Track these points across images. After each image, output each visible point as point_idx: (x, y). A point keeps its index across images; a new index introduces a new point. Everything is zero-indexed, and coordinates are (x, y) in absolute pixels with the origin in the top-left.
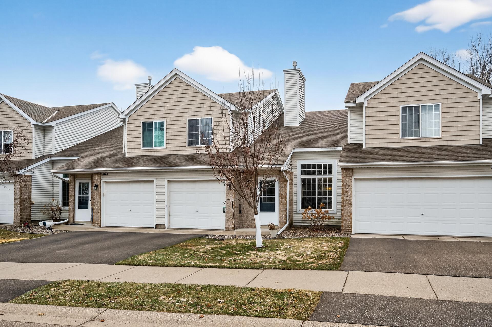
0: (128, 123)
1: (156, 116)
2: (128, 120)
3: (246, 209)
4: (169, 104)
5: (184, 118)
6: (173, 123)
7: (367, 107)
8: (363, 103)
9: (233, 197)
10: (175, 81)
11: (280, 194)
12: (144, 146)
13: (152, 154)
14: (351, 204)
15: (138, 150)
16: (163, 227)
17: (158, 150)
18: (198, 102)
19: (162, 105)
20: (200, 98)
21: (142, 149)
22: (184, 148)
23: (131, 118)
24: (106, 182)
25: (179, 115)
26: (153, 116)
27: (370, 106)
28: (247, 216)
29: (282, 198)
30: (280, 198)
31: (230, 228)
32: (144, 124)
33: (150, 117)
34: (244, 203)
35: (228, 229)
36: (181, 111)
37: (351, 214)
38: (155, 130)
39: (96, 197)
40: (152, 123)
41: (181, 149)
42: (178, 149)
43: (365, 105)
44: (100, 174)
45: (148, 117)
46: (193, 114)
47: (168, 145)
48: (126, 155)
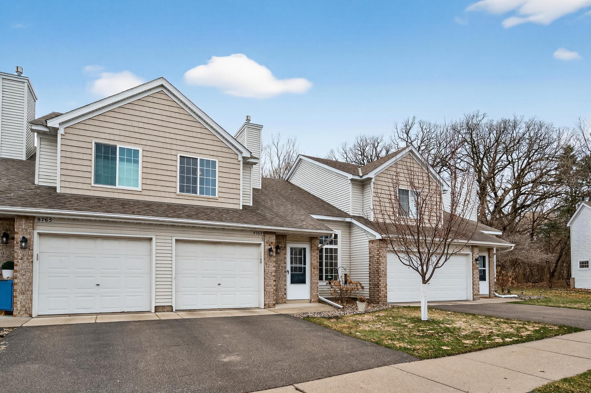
0: (63, 137)
1: (122, 139)
2: (63, 133)
4: (146, 126)
5: (174, 152)
6: (154, 155)
7: (374, 183)
8: (371, 179)
9: (274, 266)
10: (159, 96)
11: (312, 263)
12: (96, 182)
13: (116, 196)
14: (386, 275)
15: (85, 186)
16: (169, 309)
17: (125, 192)
18: (195, 135)
19: (134, 124)
20: (199, 130)
21: (93, 185)
22: (173, 195)
23: (69, 130)
24: (40, 234)
26: (117, 138)
27: (377, 182)
29: (314, 269)
31: (270, 305)
32: (98, 145)
33: (112, 137)
35: (267, 306)
36: (168, 141)
37: (387, 285)
38: (121, 160)
39: (18, 261)
40: (115, 147)
41: (167, 195)
42: (163, 194)
43: (373, 180)
44: (30, 219)
45: (107, 136)
46: (188, 149)
47: (145, 187)
48: (58, 191)
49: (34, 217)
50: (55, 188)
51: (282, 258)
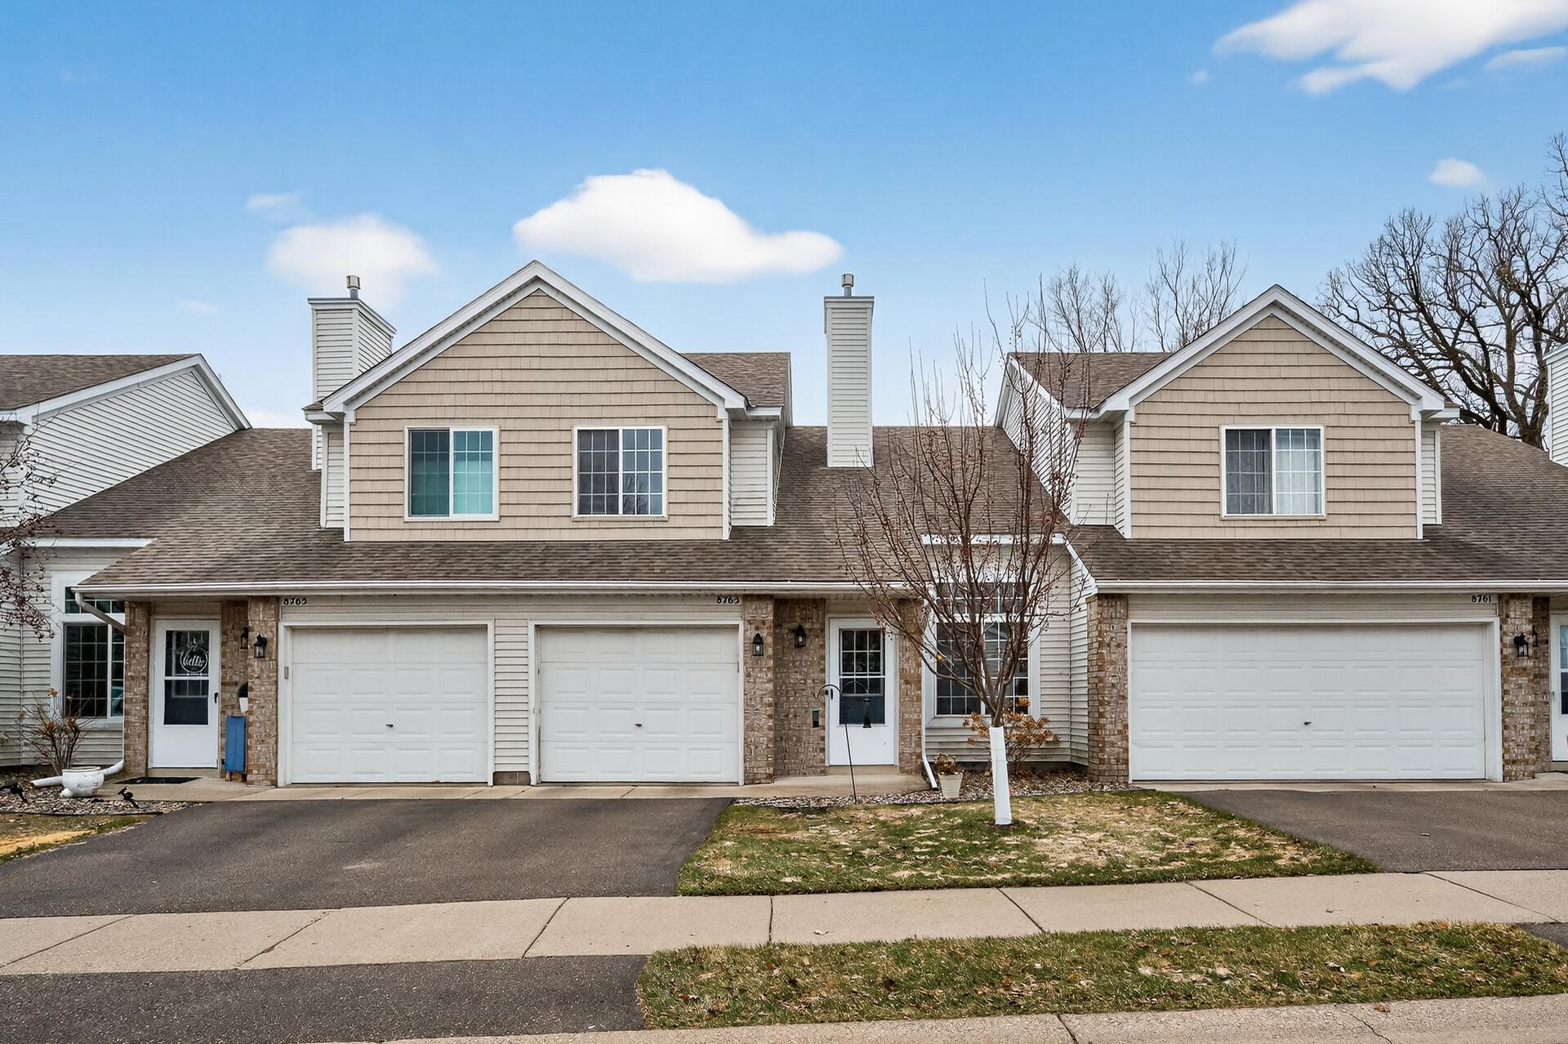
0: (353, 429)
1: (460, 412)
2: (353, 421)
3: (795, 716)
4: (507, 376)
5: (564, 425)
6: (525, 437)
7: (1133, 424)
8: (1124, 412)
9: (769, 681)
10: (533, 302)
11: (902, 670)
12: (414, 511)
13: (448, 536)
14: (1124, 698)
15: (394, 523)
16: (523, 778)
17: (467, 526)
18: (612, 375)
19: (484, 376)
20: (621, 363)
21: (407, 518)
22: (566, 523)
23: (363, 414)
24: (293, 630)
25: (546, 412)
26: (450, 413)
27: (1143, 421)
28: (799, 739)
29: (907, 682)
30: (903, 681)
31: (759, 776)
32: (416, 435)
33: (440, 413)
34: (788, 698)
35: (750, 778)
36: (553, 400)
37: (1126, 726)
38: (459, 458)
39: (257, 681)
40: (445, 434)
41: (552, 523)
42: (544, 523)
43: (1130, 417)
44: (273, 601)
45: (431, 413)
46: (597, 412)
47: (507, 511)
48: (347, 538)
49: (278, 598)
50: (341, 531)
51: (813, 658)
